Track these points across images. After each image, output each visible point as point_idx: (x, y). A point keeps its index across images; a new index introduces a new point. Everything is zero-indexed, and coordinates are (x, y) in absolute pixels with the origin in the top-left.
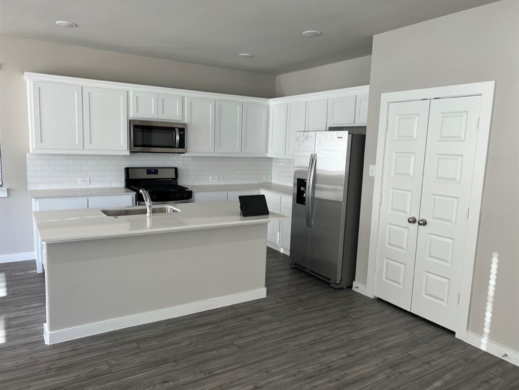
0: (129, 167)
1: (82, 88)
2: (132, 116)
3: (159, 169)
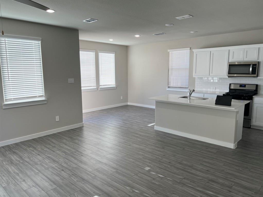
0: (231, 83)
1: (211, 52)
2: (230, 61)
3: (246, 85)
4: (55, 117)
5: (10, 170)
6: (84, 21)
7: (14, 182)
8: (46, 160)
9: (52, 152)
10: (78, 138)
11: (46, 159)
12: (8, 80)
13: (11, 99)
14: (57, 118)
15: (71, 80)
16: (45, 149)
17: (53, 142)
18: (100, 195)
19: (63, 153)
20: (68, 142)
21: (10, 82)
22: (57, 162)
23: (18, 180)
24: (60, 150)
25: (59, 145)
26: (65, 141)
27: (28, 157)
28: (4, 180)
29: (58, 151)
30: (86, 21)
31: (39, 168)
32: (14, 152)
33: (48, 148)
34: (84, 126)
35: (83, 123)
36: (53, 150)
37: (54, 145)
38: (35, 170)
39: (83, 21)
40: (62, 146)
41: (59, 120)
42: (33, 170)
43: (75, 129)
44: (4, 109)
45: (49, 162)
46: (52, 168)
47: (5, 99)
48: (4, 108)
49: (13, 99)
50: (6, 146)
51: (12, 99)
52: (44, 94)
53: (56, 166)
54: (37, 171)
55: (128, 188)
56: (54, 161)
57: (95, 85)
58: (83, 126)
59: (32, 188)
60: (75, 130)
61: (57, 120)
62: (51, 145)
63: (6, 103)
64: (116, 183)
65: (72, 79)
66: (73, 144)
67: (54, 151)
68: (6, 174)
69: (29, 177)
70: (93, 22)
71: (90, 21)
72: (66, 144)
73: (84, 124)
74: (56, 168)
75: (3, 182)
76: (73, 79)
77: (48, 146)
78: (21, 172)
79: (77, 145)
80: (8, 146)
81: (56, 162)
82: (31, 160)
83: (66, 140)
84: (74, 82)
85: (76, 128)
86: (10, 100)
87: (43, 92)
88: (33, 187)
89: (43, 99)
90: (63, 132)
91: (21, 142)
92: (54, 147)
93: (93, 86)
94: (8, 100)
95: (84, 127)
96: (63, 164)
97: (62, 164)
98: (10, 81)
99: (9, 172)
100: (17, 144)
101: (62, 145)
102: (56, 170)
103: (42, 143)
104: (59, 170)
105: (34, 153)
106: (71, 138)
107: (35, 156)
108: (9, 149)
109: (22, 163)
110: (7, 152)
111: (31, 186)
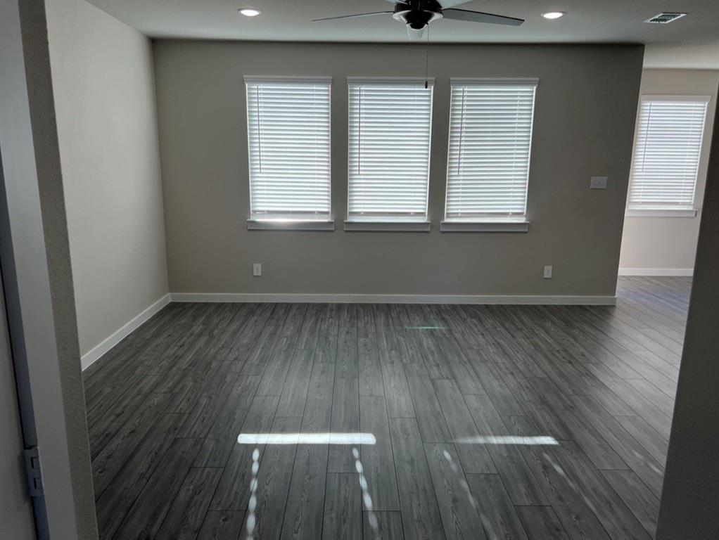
4: (543, 268)
5: (425, 344)
6: (649, 21)
7: (421, 361)
8: (490, 349)
9: (510, 337)
10: (583, 326)
11: (493, 346)
12: (457, 174)
13: (458, 213)
14: (548, 272)
15: (599, 182)
16: (499, 329)
17: (522, 321)
18: (561, 440)
19: (531, 346)
20: (555, 328)
21: (461, 178)
22: (509, 357)
23: (428, 361)
24: (528, 338)
25: (531, 329)
26: (548, 324)
27: (463, 334)
28: (409, 354)
29: (523, 338)
30: (653, 20)
31: (471, 356)
32: (443, 319)
33: (506, 329)
34: (617, 304)
35: (615, 298)
36: (514, 334)
37: (519, 325)
38: (464, 357)
39: (645, 22)
40: (537, 333)
41: (550, 276)
42: (459, 356)
43: (588, 308)
44: (442, 232)
45: (494, 352)
46: (495, 363)
47: (447, 213)
48: (442, 230)
49: (462, 213)
50: (435, 305)
51: (460, 215)
52: (525, 211)
53: (504, 363)
54: (465, 359)
55: (637, 454)
56: (505, 353)
57: (689, 201)
58: (614, 306)
59: (443, 381)
60: (587, 310)
61: (545, 276)
62: (514, 324)
63: (447, 220)
64: (616, 437)
65: (604, 178)
66: (564, 334)
67: (514, 337)
68: (415, 347)
69: (448, 363)
70: (673, 19)
71: (665, 20)
72: (547, 332)
73: (618, 301)
74: (502, 366)
75: (407, 355)
76: (606, 178)
77: (507, 325)
78: (440, 352)
79: (572, 340)
80: (438, 307)
81: (506, 357)
82: (464, 339)
83: (553, 322)
84: (605, 187)
85: (590, 306)
86: (456, 215)
87: (524, 205)
88: (447, 380)
89: (522, 220)
90: (555, 306)
91: (462, 306)
92: (521, 330)
93: (684, 204)
94: (451, 215)
95: (617, 310)
96: (519, 365)
97: (517, 364)
98: (460, 176)
99: (421, 345)
100: (454, 307)
101: (538, 330)
102: (501, 369)
103: (498, 317)
104: (505, 370)
105: (475, 329)
106: (567, 322)
107: (475, 335)
108: (437, 311)
109: (447, 339)
110: (432, 314)
111: (445, 376)
